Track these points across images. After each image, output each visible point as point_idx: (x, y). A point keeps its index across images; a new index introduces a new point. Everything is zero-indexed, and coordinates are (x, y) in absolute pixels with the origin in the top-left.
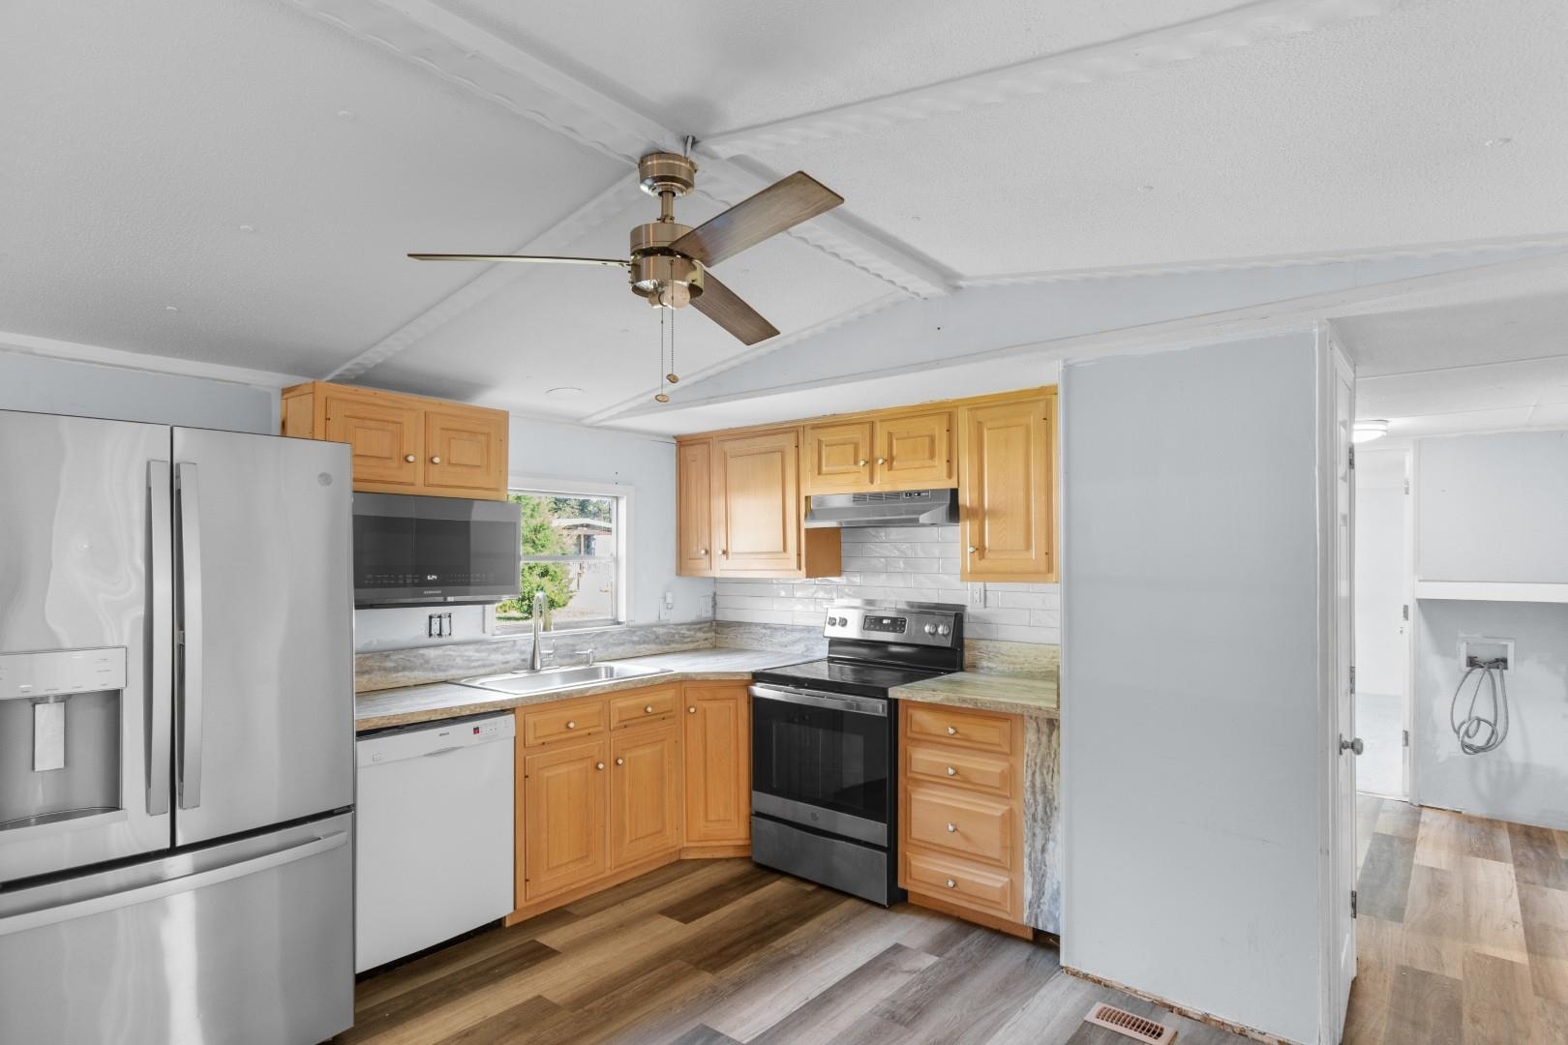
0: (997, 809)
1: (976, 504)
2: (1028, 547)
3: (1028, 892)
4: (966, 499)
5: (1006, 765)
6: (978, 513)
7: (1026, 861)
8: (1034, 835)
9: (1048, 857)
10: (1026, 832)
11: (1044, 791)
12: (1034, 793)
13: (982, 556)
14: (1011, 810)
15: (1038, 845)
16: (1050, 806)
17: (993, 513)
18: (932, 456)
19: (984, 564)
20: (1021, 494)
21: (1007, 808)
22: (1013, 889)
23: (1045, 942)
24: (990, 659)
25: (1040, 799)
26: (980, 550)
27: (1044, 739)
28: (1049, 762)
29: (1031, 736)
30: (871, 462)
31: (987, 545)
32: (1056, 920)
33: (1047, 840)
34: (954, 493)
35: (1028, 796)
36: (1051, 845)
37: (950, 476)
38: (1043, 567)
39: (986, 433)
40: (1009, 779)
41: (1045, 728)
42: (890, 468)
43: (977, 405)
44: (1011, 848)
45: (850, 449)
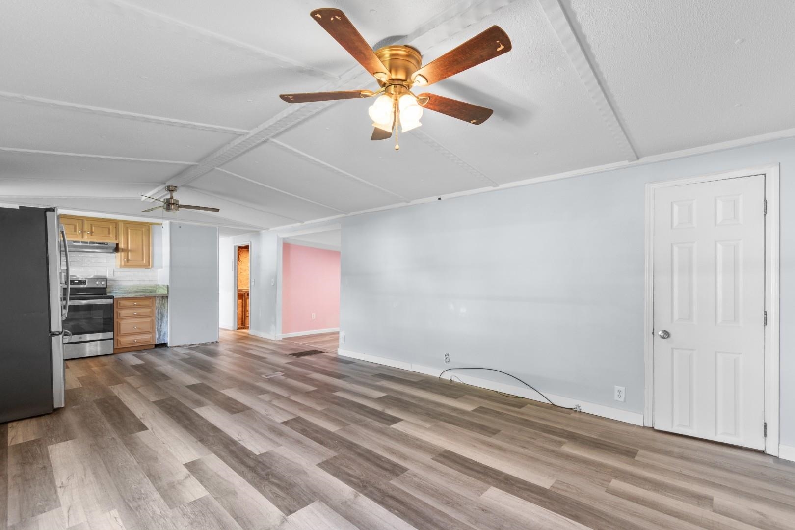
0: (148, 320)
1: (126, 248)
2: (143, 260)
3: (157, 336)
4: (121, 246)
5: (150, 309)
6: (126, 250)
7: (156, 330)
8: (158, 323)
9: (162, 327)
10: (156, 323)
11: (161, 313)
12: (158, 314)
13: (128, 262)
14: (152, 320)
15: (159, 325)
16: (162, 316)
17: (132, 251)
18: (109, 233)
19: (128, 264)
20: (141, 247)
21: (151, 319)
22: (153, 337)
23: (164, 345)
24: (116, 290)
25: (160, 315)
26: (128, 260)
27: (161, 302)
28: (163, 307)
29: (157, 301)
30: (83, 232)
31: (130, 258)
32: (164, 340)
33: (162, 323)
34: (117, 245)
35: (157, 315)
36: (163, 324)
37: (116, 240)
38: (148, 265)
39: (129, 230)
40: (152, 312)
41: (161, 299)
42: (91, 235)
43: (125, 222)
44: (153, 328)
45: (72, 227)
